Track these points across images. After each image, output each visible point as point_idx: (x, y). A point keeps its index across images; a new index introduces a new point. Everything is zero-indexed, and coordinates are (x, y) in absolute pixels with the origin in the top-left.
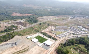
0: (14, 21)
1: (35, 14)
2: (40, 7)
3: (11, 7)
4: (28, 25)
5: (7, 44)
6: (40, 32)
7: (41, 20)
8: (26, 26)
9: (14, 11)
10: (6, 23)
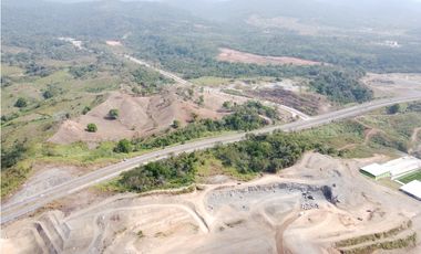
0: (248, 82)
1: (330, 62)
2: (333, 28)
3: (200, 26)
4: (325, 108)
5: (283, 186)
6: (410, 150)
7: (382, 88)
8: (317, 114)
9: (224, 42)
10: (217, 91)
